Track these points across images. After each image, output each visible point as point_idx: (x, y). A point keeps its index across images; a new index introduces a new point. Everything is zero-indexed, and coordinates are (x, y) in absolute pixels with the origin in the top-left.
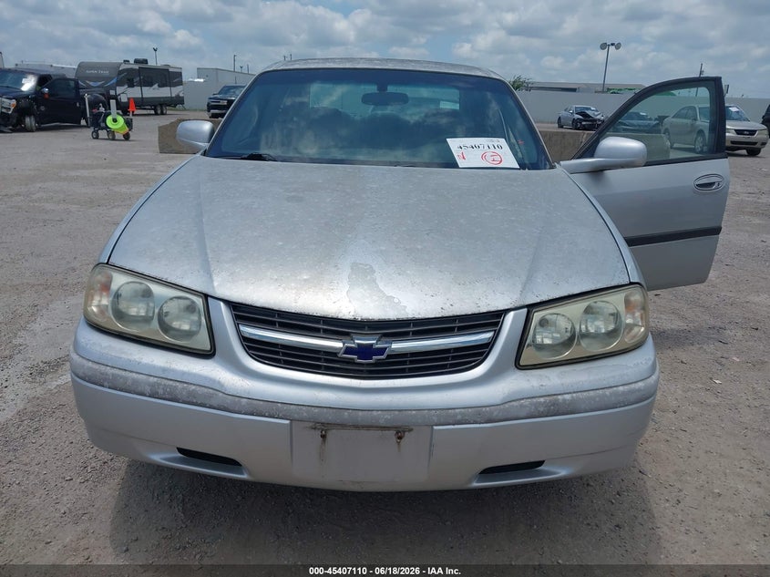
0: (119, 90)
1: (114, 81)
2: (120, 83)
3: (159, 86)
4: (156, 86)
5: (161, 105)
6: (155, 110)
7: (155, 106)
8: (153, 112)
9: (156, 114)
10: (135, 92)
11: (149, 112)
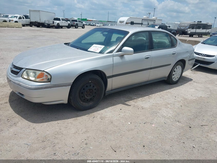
0: (189, 30)
1: (188, 27)
2: (189, 28)
3: (202, 29)
4: (201, 29)
5: (201, 35)
6: (199, 36)
7: (199, 35)
8: (198, 36)
9: (199, 37)
10: (194, 31)
11: (196, 36)
